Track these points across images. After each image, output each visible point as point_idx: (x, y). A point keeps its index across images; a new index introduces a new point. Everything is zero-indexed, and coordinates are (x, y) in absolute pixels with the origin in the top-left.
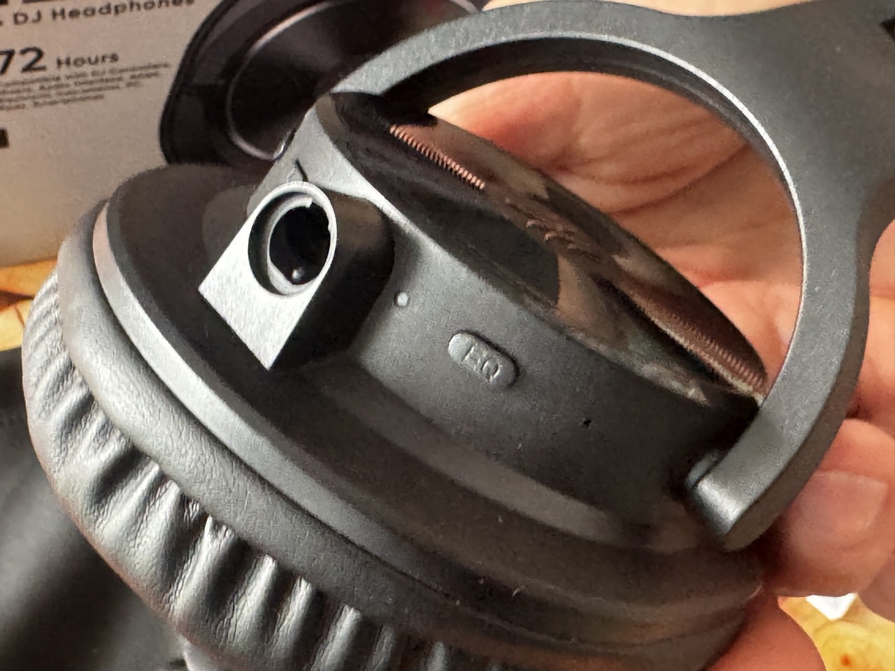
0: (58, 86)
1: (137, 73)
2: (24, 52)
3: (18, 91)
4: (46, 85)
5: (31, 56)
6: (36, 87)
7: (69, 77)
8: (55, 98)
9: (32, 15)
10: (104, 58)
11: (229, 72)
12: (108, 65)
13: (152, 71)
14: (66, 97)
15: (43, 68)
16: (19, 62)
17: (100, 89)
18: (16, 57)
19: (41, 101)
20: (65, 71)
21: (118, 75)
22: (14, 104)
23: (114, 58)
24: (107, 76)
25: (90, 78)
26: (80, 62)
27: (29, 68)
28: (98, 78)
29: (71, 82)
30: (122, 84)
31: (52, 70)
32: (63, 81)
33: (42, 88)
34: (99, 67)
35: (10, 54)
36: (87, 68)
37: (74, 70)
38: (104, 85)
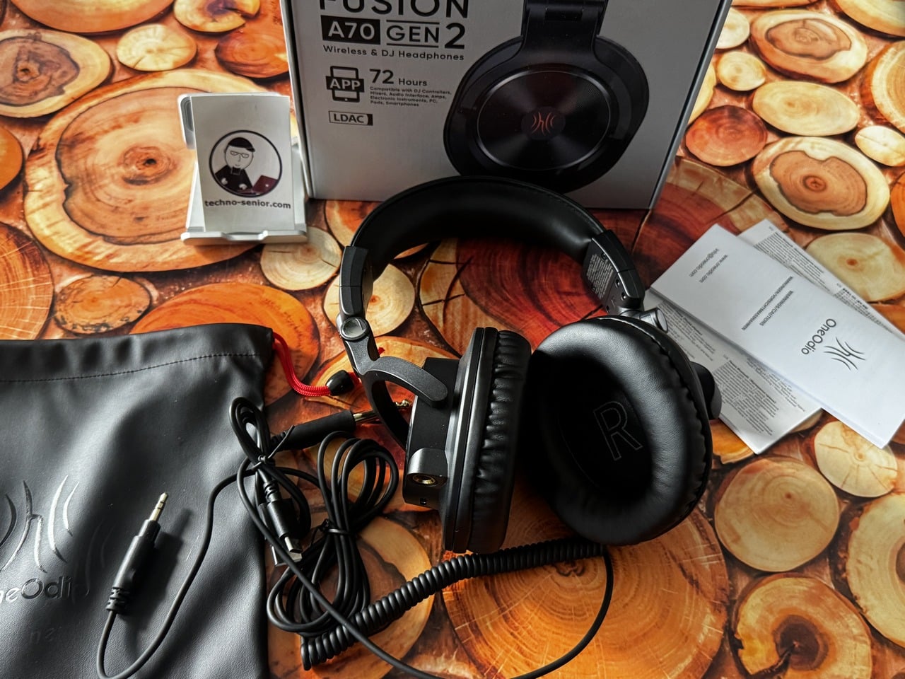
0: (398, 95)
1: (436, 94)
2: (384, 72)
3: (380, 94)
4: (392, 92)
5: (388, 74)
6: (388, 93)
7: (403, 91)
8: (396, 101)
9: (391, 53)
10: (420, 82)
11: (479, 102)
12: (422, 87)
13: (442, 95)
14: (401, 102)
15: (392, 83)
16: (382, 76)
17: (417, 100)
18: (381, 74)
19: (389, 101)
20: (402, 86)
21: (426, 94)
22: (377, 100)
23: (425, 83)
24: (421, 93)
25: (413, 93)
26: (409, 83)
27: (385, 82)
28: (417, 93)
29: (404, 93)
30: (428, 99)
31: (396, 85)
32: (401, 92)
33: (391, 94)
34: (417, 87)
35: (378, 71)
36: (412, 87)
37: (406, 87)
38: (419, 98)
